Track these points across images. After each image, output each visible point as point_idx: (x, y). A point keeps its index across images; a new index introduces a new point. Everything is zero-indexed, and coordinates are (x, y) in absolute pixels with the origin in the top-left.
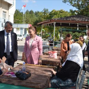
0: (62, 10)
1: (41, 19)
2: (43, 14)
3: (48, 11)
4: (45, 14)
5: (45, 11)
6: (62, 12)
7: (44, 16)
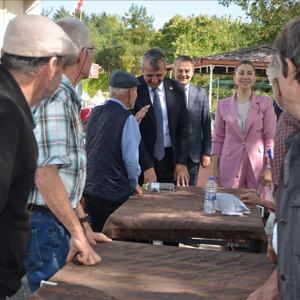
0: (202, 18)
1: (120, 44)
2: (129, 26)
3: (145, 14)
4: (133, 27)
5: (134, 16)
6: (203, 25)
7: (130, 33)
